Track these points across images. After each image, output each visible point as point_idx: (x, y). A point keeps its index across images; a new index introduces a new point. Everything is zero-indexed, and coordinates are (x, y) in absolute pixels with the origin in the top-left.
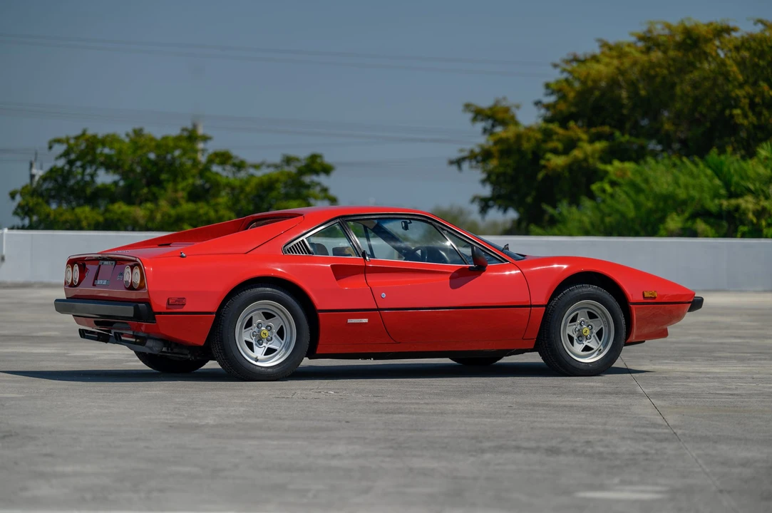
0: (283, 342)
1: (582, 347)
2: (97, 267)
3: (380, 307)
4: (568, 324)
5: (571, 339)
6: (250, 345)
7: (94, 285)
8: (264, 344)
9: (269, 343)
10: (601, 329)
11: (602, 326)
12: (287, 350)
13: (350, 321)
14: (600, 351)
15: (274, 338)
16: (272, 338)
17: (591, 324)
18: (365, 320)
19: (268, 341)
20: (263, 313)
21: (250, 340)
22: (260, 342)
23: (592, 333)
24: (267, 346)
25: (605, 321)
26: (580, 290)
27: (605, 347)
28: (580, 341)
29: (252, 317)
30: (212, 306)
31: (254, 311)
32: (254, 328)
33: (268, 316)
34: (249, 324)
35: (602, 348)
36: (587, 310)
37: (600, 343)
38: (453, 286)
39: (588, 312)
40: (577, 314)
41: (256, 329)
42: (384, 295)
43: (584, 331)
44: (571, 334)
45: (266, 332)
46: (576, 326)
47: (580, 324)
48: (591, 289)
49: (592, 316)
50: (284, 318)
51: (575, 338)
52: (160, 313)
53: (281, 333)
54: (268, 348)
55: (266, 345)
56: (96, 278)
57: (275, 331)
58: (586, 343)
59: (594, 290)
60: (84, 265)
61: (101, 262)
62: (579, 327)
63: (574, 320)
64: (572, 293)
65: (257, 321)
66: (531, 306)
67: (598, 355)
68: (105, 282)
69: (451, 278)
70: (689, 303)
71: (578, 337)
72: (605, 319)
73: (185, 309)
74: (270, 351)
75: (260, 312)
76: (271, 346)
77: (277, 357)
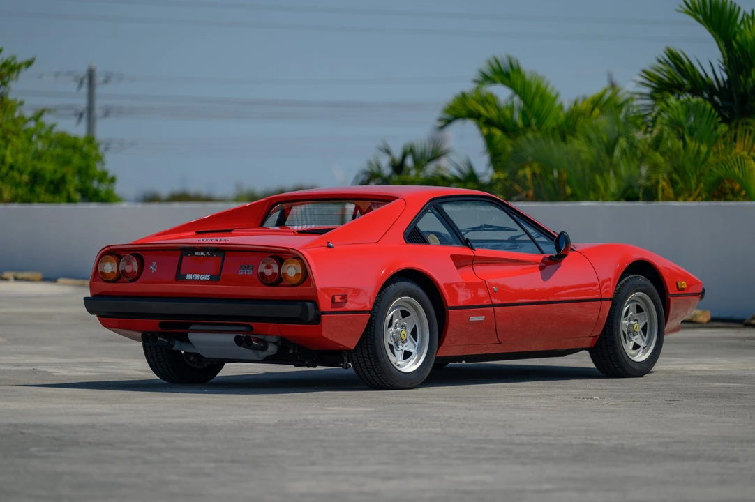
0: (417, 344)
1: (632, 344)
2: (178, 258)
3: (493, 302)
4: (624, 319)
5: (624, 336)
6: (392, 348)
8: (401, 347)
9: (405, 344)
10: (646, 324)
11: (647, 321)
12: (421, 354)
13: (472, 319)
14: (646, 349)
15: (408, 339)
17: (638, 319)
18: (482, 318)
19: (403, 343)
20: (400, 311)
21: (391, 342)
22: (398, 344)
23: (638, 328)
26: (633, 281)
27: (649, 342)
28: (631, 338)
29: (392, 316)
30: (369, 304)
31: (394, 309)
32: (392, 329)
33: (405, 314)
34: (391, 324)
35: (647, 345)
36: (635, 303)
37: (646, 339)
38: (543, 277)
39: (637, 306)
40: (629, 308)
41: (394, 330)
42: (496, 288)
43: (635, 327)
45: (404, 332)
47: (629, 319)
48: (641, 279)
49: (639, 310)
50: (421, 317)
51: (627, 334)
53: (414, 333)
54: (405, 351)
55: (403, 348)
57: (409, 330)
58: (634, 340)
62: (628, 322)
63: (626, 314)
64: (627, 284)
65: (395, 320)
66: (601, 299)
67: (644, 353)
68: (206, 277)
69: (540, 268)
72: (649, 314)
74: (407, 355)
76: (407, 349)
77: (412, 361)
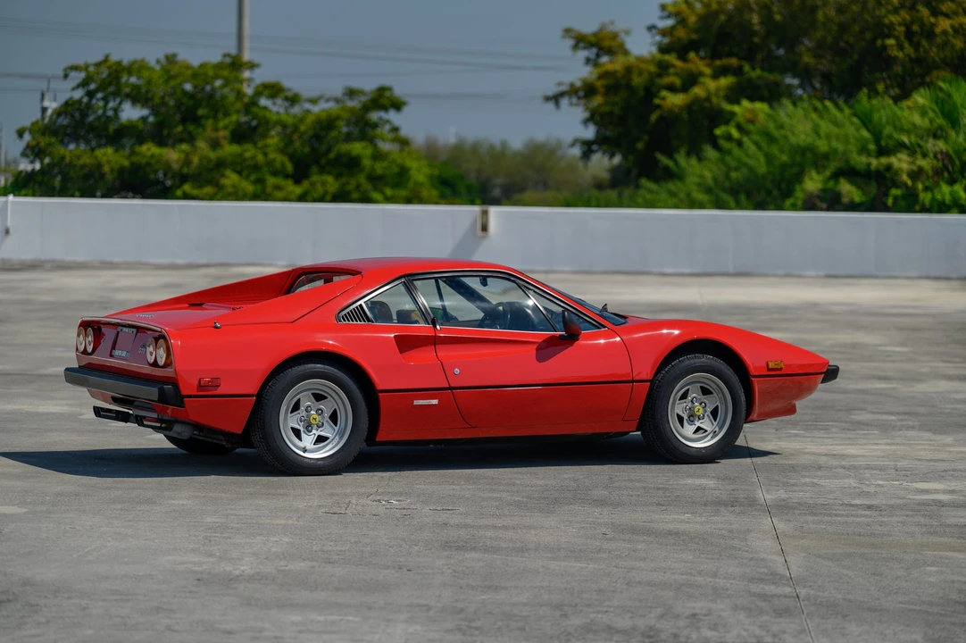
0: (337, 429)
1: (693, 428)
3: (452, 385)
4: (677, 402)
5: (681, 419)
6: (297, 433)
7: (111, 356)
8: (314, 431)
9: (320, 429)
10: (717, 406)
11: (718, 403)
12: (341, 438)
13: (417, 402)
14: (715, 434)
15: (325, 423)
16: (323, 424)
17: (705, 401)
18: (435, 402)
19: (318, 426)
20: (312, 394)
21: (297, 426)
22: (309, 428)
23: (705, 411)
24: (318, 433)
25: (722, 397)
26: (692, 361)
27: (721, 428)
28: (691, 422)
29: (299, 400)
30: (252, 387)
31: (302, 392)
32: (302, 412)
33: (319, 397)
34: (296, 407)
35: (717, 429)
36: (699, 385)
37: (715, 424)
38: (540, 359)
39: (701, 387)
40: (688, 390)
41: (304, 414)
42: (457, 371)
43: (696, 410)
44: (681, 414)
45: (316, 416)
46: (687, 403)
47: (692, 401)
48: (706, 359)
49: (705, 391)
50: (338, 400)
51: (686, 417)
52: (189, 396)
53: (334, 418)
54: (319, 435)
55: (316, 432)
56: (114, 347)
57: (327, 415)
58: (698, 424)
59: (709, 361)
60: (100, 329)
61: (119, 328)
62: (690, 405)
63: (684, 396)
64: (682, 365)
65: (305, 403)
66: (633, 381)
67: (712, 438)
68: (124, 354)
69: (537, 349)
70: (822, 373)
71: (689, 417)
72: (721, 395)
73: (220, 391)
74: (321, 439)
75: (310, 393)
76: (323, 434)
77: (330, 446)
